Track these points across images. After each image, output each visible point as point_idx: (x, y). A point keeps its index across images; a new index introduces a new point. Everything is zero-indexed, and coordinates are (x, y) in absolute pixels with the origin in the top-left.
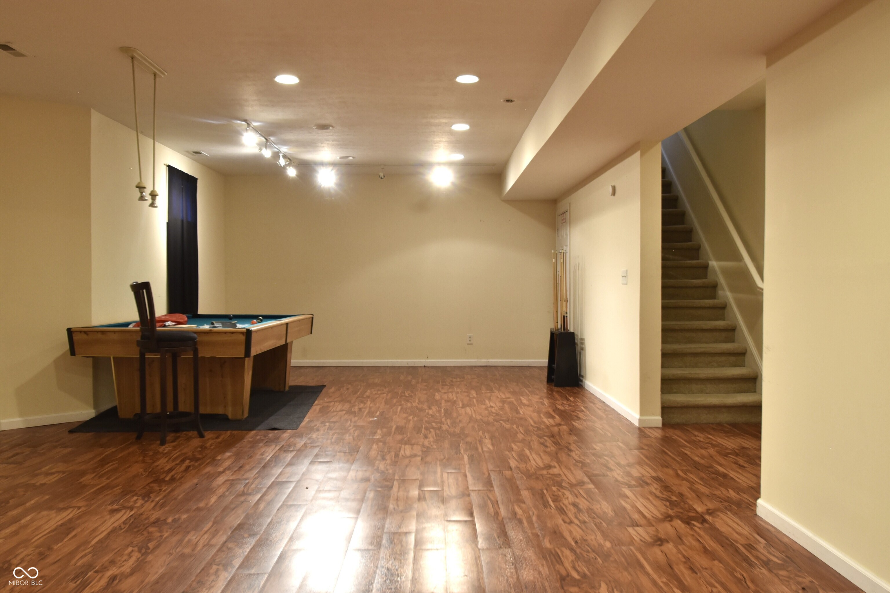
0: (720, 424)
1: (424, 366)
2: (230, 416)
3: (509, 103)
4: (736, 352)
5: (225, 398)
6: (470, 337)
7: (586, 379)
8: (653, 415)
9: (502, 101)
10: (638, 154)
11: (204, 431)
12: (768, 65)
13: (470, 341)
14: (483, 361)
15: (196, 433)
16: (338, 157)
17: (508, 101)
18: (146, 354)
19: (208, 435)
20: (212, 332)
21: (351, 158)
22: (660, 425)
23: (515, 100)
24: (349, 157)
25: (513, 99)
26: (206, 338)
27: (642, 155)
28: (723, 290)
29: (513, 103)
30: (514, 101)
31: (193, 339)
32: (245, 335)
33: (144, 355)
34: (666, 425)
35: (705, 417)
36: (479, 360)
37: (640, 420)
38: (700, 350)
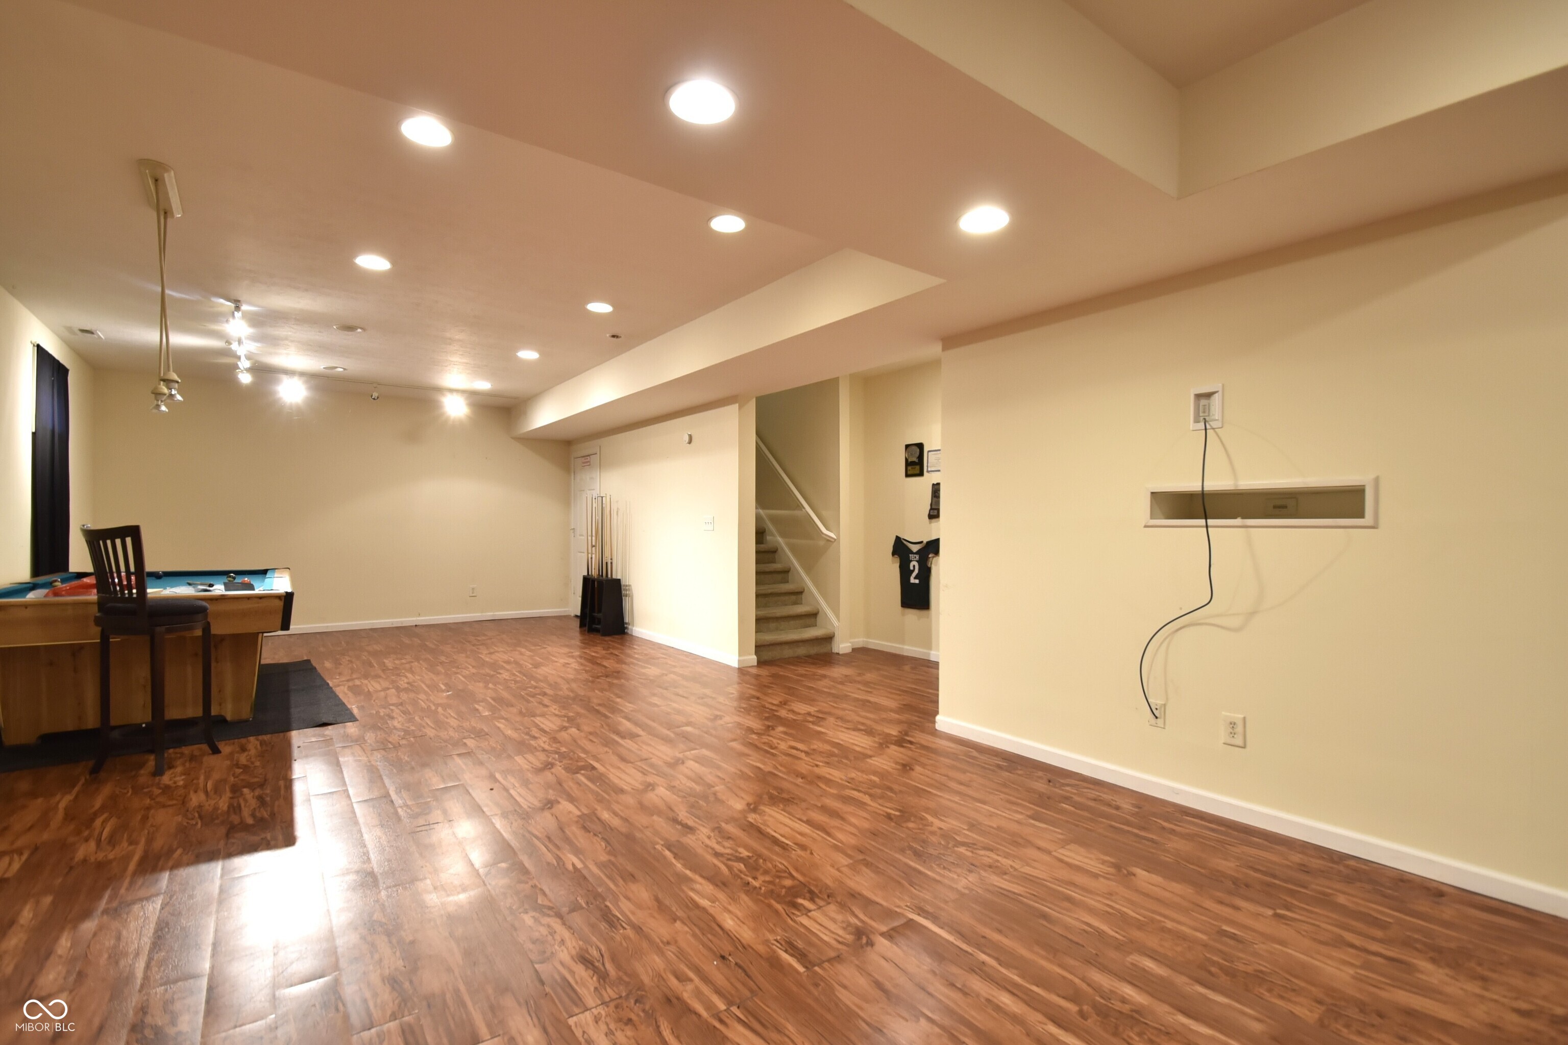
0: (798, 657)
1: (416, 626)
2: (229, 718)
3: (615, 339)
4: (796, 591)
5: (220, 691)
6: (473, 589)
7: (633, 626)
8: (750, 654)
9: (608, 335)
10: (737, 406)
11: (219, 741)
12: (943, 350)
13: (473, 593)
14: (489, 615)
15: (205, 747)
16: (322, 367)
17: (613, 336)
18: (111, 636)
19: (226, 748)
20: (226, 599)
21: (342, 370)
22: (756, 664)
23: (622, 337)
24: (337, 367)
25: (619, 335)
26: (221, 607)
27: (740, 408)
28: (773, 535)
29: (618, 339)
30: (620, 337)
31: (202, 611)
32: (283, 600)
33: (108, 639)
34: (761, 663)
35: (788, 652)
36: (484, 614)
37: (739, 661)
38: (770, 591)
